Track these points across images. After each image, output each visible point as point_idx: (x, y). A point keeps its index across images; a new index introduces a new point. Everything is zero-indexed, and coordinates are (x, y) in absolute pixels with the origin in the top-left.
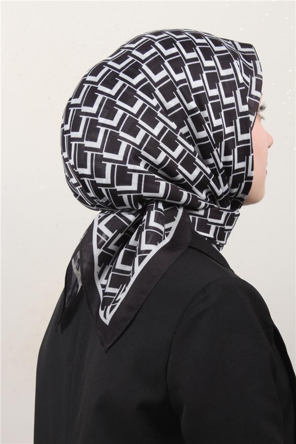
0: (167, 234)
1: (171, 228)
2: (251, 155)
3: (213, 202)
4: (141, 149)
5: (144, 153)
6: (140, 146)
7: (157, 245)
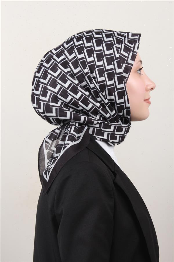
0: (78, 139)
1: (81, 136)
2: (126, 95)
3: (104, 120)
4: (58, 95)
5: (59, 97)
6: (57, 93)
7: (73, 142)
